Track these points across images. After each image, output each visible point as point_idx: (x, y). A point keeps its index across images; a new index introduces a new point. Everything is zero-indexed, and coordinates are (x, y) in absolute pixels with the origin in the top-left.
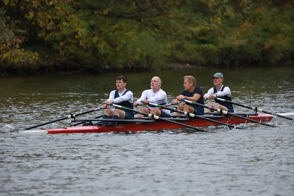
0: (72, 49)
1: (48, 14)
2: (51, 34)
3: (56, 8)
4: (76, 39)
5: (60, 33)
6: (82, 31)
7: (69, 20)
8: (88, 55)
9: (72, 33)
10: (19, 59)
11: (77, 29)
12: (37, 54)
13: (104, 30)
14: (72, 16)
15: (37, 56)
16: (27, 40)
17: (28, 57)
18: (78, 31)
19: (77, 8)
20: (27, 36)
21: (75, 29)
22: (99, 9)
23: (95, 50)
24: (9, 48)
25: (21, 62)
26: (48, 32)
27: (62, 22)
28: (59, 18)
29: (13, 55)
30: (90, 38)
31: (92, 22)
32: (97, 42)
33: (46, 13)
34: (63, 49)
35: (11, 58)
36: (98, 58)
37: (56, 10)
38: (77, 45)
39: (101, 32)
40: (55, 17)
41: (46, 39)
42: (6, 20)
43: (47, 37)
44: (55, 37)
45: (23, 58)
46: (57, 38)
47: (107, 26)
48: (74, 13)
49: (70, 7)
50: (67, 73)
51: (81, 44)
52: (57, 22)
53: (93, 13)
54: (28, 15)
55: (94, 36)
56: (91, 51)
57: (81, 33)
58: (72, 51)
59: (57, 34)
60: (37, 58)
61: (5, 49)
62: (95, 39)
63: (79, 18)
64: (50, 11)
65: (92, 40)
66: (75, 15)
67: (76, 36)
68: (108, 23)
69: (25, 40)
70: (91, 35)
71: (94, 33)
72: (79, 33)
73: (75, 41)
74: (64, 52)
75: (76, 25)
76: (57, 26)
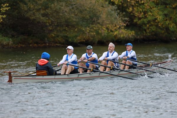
0: (153, 28)
1: (140, 8)
2: (141, 20)
3: (144, 5)
4: (156, 22)
5: (146, 19)
6: (160, 18)
7: (152, 11)
8: (163, 32)
9: (154, 19)
10: (123, 35)
11: (157, 17)
12: (133, 32)
13: (173, 16)
14: (154, 9)
15: (134, 33)
16: (129, 24)
17: (128, 34)
18: (157, 18)
19: (157, 4)
20: (129, 22)
21: (156, 16)
22: (170, 4)
23: (167, 29)
24: (118, 29)
25: (124, 37)
26: (140, 19)
27: (148, 13)
28: (146, 10)
29: (120, 33)
30: (164, 22)
31: (166, 12)
32: (169, 24)
33: (139, 8)
34: (148, 29)
35: (119, 34)
36: (169, 34)
37: (145, 6)
38: (157, 26)
39: (171, 18)
40: (144, 10)
41: (138, 23)
42: (117, 12)
43: (139, 22)
44: (144, 21)
45: (126, 35)
46: (145, 22)
47: (175, 14)
48: (155, 7)
49: (153, 4)
50: (150, 42)
51: (159, 25)
52: (145, 13)
53: (166, 7)
54: (129, 9)
55: (166, 20)
56: (165, 29)
57: (159, 19)
58: (153, 30)
59: (145, 20)
60: (134, 34)
61: (115, 30)
62: (167, 22)
63: (158, 10)
64: (141, 6)
65: (165, 23)
66: (156, 8)
67: (157, 21)
68: (175, 13)
69: (128, 24)
70: (165, 20)
71: (167, 18)
72: (158, 19)
73: (156, 24)
74: (149, 30)
75: (156, 14)
76: (145, 15)
